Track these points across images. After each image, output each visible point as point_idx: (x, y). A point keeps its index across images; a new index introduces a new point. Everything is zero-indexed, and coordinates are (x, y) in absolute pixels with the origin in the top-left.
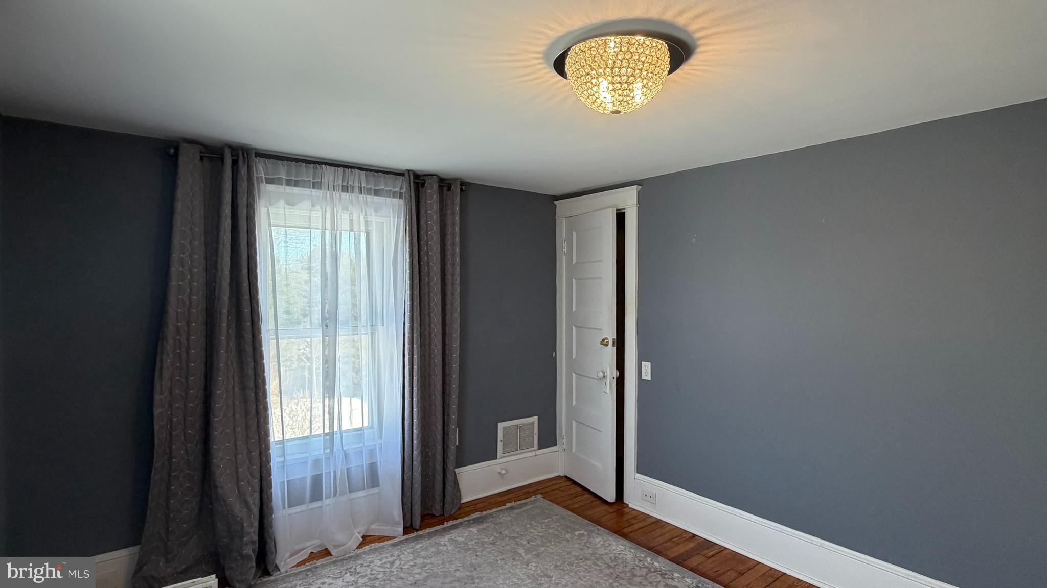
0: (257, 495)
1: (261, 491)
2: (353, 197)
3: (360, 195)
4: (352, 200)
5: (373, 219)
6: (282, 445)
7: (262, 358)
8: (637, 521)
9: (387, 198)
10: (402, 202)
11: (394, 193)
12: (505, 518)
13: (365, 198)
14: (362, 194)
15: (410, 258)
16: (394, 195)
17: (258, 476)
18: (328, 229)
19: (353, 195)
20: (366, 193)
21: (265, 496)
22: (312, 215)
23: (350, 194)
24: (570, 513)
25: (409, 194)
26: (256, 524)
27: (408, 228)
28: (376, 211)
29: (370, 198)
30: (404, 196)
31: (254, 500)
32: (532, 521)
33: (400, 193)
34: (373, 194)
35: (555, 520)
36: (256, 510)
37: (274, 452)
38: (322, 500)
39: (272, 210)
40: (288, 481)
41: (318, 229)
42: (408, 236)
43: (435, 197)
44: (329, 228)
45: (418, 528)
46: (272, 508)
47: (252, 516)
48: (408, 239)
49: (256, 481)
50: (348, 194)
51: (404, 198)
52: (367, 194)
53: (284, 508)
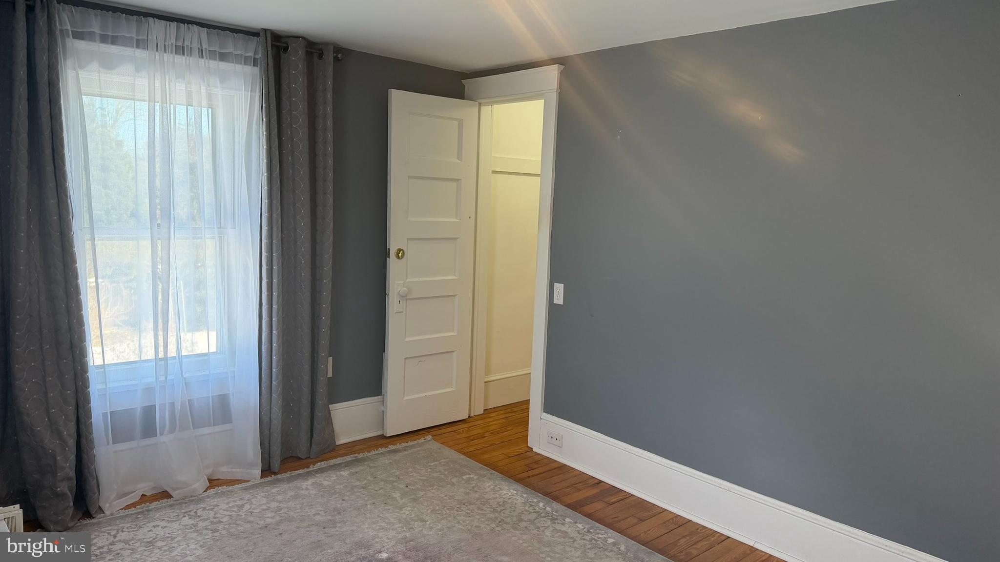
0: (72, 426)
1: (78, 421)
2: (191, 61)
3: (200, 60)
4: (189, 64)
5: (219, 92)
6: (103, 370)
7: (73, 261)
8: (540, 466)
9: (237, 65)
10: (256, 70)
11: (246, 58)
12: (385, 461)
13: (207, 64)
14: (203, 57)
15: (267, 144)
16: (246, 61)
17: (73, 402)
18: (158, 102)
19: (191, 58)
20: (208, 58)
21: (82, 426)
22: (136, 83)
23: (188, 58)
24: (462, 457)
25: (266, 61)
26: (73, 458)
27: (264, 105)
28: (222, 81)
29: (213, 64)
30: (259, 62)
31: (69, 431)
32: (416, 464)
33: (254, 58)
34: (218, 59)
35: (443, 463)
36: (72, 443)
37: (92, 376)
38: (156, 436)
39: (82, 74)
40: (110, 412)
41: (144, 101)
42: (264, 117)
43: (301, 66)
44: (159, 100)
45: (276, 471)
46: (92, 441)
47: (67, 449)
48: (264, 119)
49: (71, 409)
50: (184, 57)
51: (259, 66)
52: (210, 59)
53: (108, 444)
